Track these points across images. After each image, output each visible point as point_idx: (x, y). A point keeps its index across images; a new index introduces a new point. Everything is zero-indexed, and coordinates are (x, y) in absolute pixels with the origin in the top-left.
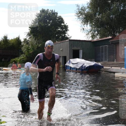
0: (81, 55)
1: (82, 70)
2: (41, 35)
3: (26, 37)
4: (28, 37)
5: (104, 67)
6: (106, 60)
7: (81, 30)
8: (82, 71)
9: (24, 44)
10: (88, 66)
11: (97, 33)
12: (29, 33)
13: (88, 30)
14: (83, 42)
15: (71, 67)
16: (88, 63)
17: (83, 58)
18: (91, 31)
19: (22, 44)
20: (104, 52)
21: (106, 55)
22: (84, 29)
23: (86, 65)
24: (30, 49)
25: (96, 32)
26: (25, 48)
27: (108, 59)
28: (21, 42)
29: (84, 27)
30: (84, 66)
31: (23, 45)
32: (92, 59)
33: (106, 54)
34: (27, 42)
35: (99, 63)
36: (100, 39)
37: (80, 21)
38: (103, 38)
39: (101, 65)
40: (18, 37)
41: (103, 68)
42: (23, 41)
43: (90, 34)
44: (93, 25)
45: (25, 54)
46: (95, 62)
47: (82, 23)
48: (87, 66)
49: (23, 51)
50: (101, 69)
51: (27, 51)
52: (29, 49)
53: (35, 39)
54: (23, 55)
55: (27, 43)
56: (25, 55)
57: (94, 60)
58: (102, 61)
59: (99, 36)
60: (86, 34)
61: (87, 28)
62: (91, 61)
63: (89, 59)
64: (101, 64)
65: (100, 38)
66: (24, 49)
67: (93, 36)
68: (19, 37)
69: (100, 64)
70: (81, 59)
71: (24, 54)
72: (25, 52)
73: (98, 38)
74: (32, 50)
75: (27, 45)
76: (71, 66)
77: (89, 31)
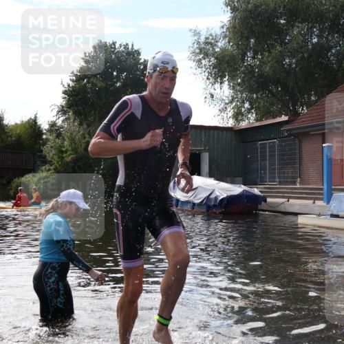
0: (205, 166)
1: (209, 207)
2: (97, 112)
3: (54, 119)
4: (62, 119)
5: (269, 200)
6: (272, 179)
7: (206, 97)
8: (208, 211)
9: (51, 137)
10: (225, 196)
11: (249, 107)
12: (63, 107)
13: (224, 98)
14: (212, 132)
15: (178, 200)
16: (224, 189)
17: (211, 175)
18: (231, 102)
19: (44, 137)
20: (268, 158)
21: (273, 167)
22: (212, 96)
23: (218, 194)
24: (66, 152)
25: (247, 105)
26: (52, 147)
27: (279, 177)
28: (42, 131)
29: (212, 91)
30: (213, 196)
31: (47, 140)
32: (235, 176)
33: (272, 164)
34: (57, 130)
35: (255, 189)
36: (258, 124)
37: (203, 74)
38: (266, 119)
39: (260, 194)
40: (33, 118)
41: (265, 201)
42: (45, 130)
43: (229, 109)
44: (239, 84)
45: (51, 166)
46: (242, 186)
47: (208, 79)
48: (222, 197)
49: (45, 156)
50: (261, 204)
51: (59, 157)
52: (64, 149)
53: (81, 124)
54: (47, 167)
55: (59, 135)
56: (52, 168)
57: (240, 179)
58: (263, 182)
59: (254, 115)
60: (220, 110)
61: (222, 94)
62: (233, 182)
63: (229, 179)
64: (260, 191)
65: (257, 120)
66: (49, 151)
67: (238, 116)
68: (36, 117)
69: (256, 191)
70: (206, 176)
71: (51, 163)
72: (52, 158)
73: (251, 121)
74: (71, 154)
75: (57, 140)
76: (179, 197)
77: (227, 101)
